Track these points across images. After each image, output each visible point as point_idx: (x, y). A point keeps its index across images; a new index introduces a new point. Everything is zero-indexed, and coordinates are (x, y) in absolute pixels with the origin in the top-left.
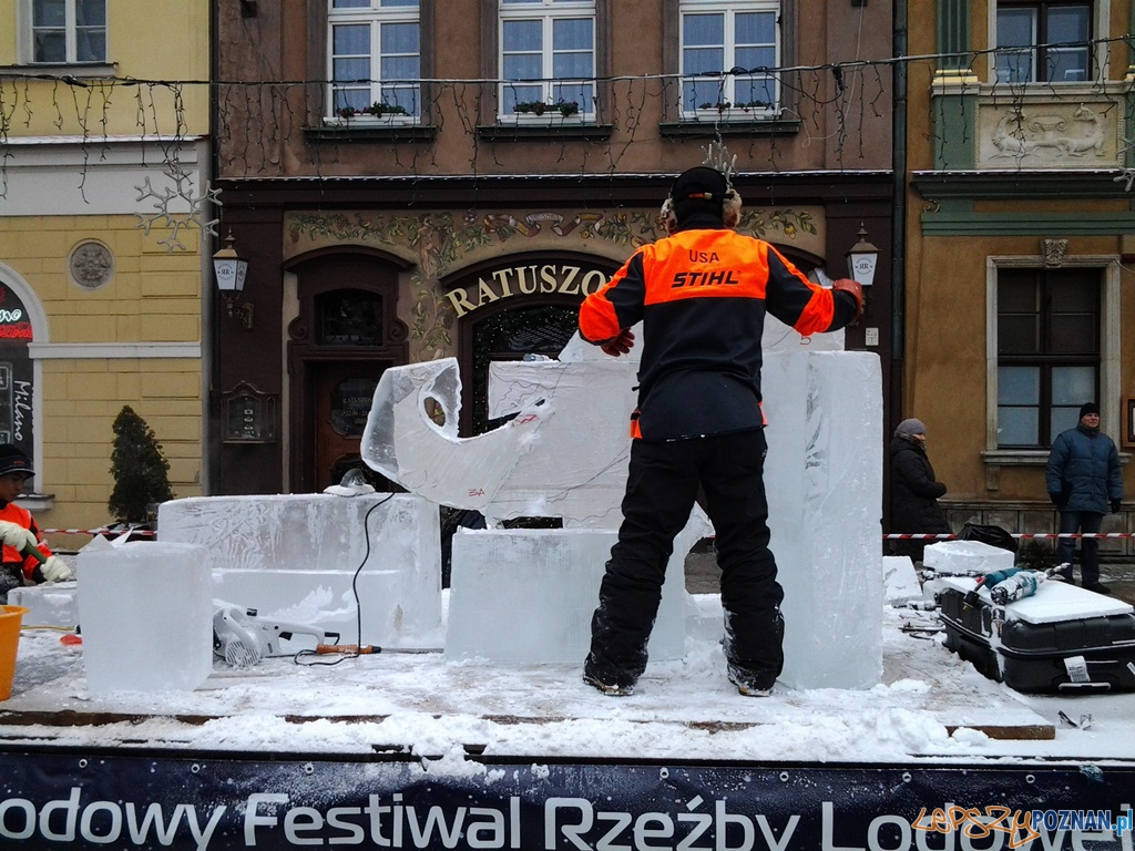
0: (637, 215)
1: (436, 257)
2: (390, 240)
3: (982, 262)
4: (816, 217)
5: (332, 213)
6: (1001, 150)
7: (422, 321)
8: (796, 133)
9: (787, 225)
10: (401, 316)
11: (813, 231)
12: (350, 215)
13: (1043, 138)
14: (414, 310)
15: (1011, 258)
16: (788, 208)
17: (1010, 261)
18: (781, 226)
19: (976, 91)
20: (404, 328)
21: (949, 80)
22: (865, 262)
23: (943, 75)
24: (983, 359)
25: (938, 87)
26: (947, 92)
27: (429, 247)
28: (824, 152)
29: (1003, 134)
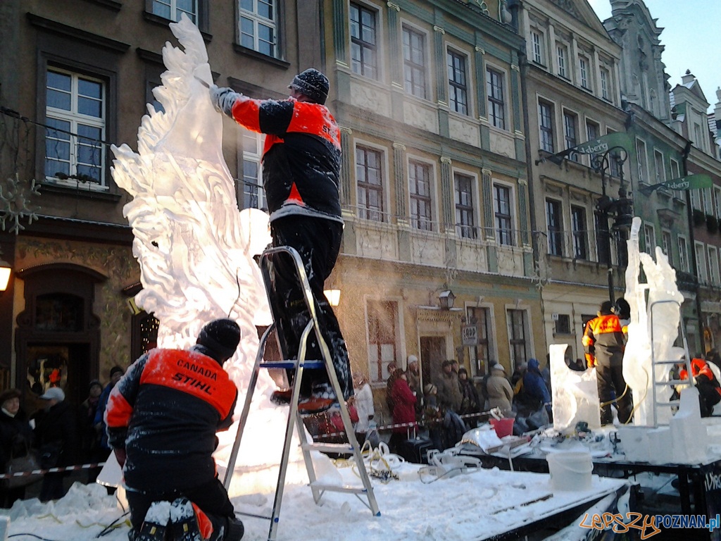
1: (118, 275)
2: (89, 262)
5: (49, 241)
6: (362, 247)
7: (109, 316)
10: (96, 312)
12: (63, 243)
13: (375, 245)
14: (104, 309)
20: (98, 321)
27: (114, 268)
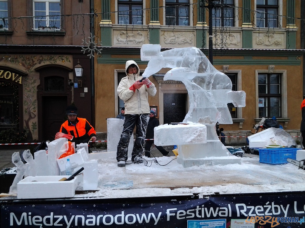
0: (21, 56)
3: (113, 71)
4: (70, 58)
6: (119, 41)
8: (64, 36)
9: (63, 60)
11: (70, 61)
13: (129, 39)
15: (120, 70)
16: (63, 55)
17: (121, 71)
18: (61, 60)
19: (111, 26)
21: (105, 23)
22: (78, 70)
23: (103, 21)
24: (113, 96)
25: (101, 24)
26: (104, 26)
28: (72, 41)
29: (119, 38)
